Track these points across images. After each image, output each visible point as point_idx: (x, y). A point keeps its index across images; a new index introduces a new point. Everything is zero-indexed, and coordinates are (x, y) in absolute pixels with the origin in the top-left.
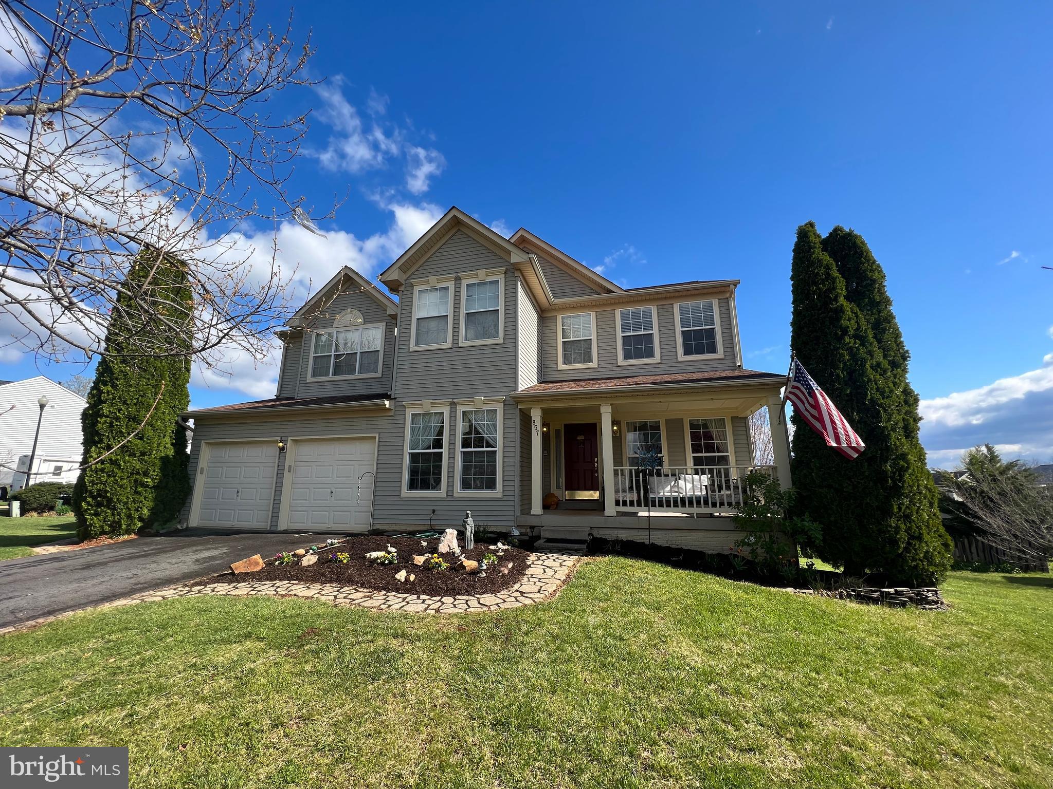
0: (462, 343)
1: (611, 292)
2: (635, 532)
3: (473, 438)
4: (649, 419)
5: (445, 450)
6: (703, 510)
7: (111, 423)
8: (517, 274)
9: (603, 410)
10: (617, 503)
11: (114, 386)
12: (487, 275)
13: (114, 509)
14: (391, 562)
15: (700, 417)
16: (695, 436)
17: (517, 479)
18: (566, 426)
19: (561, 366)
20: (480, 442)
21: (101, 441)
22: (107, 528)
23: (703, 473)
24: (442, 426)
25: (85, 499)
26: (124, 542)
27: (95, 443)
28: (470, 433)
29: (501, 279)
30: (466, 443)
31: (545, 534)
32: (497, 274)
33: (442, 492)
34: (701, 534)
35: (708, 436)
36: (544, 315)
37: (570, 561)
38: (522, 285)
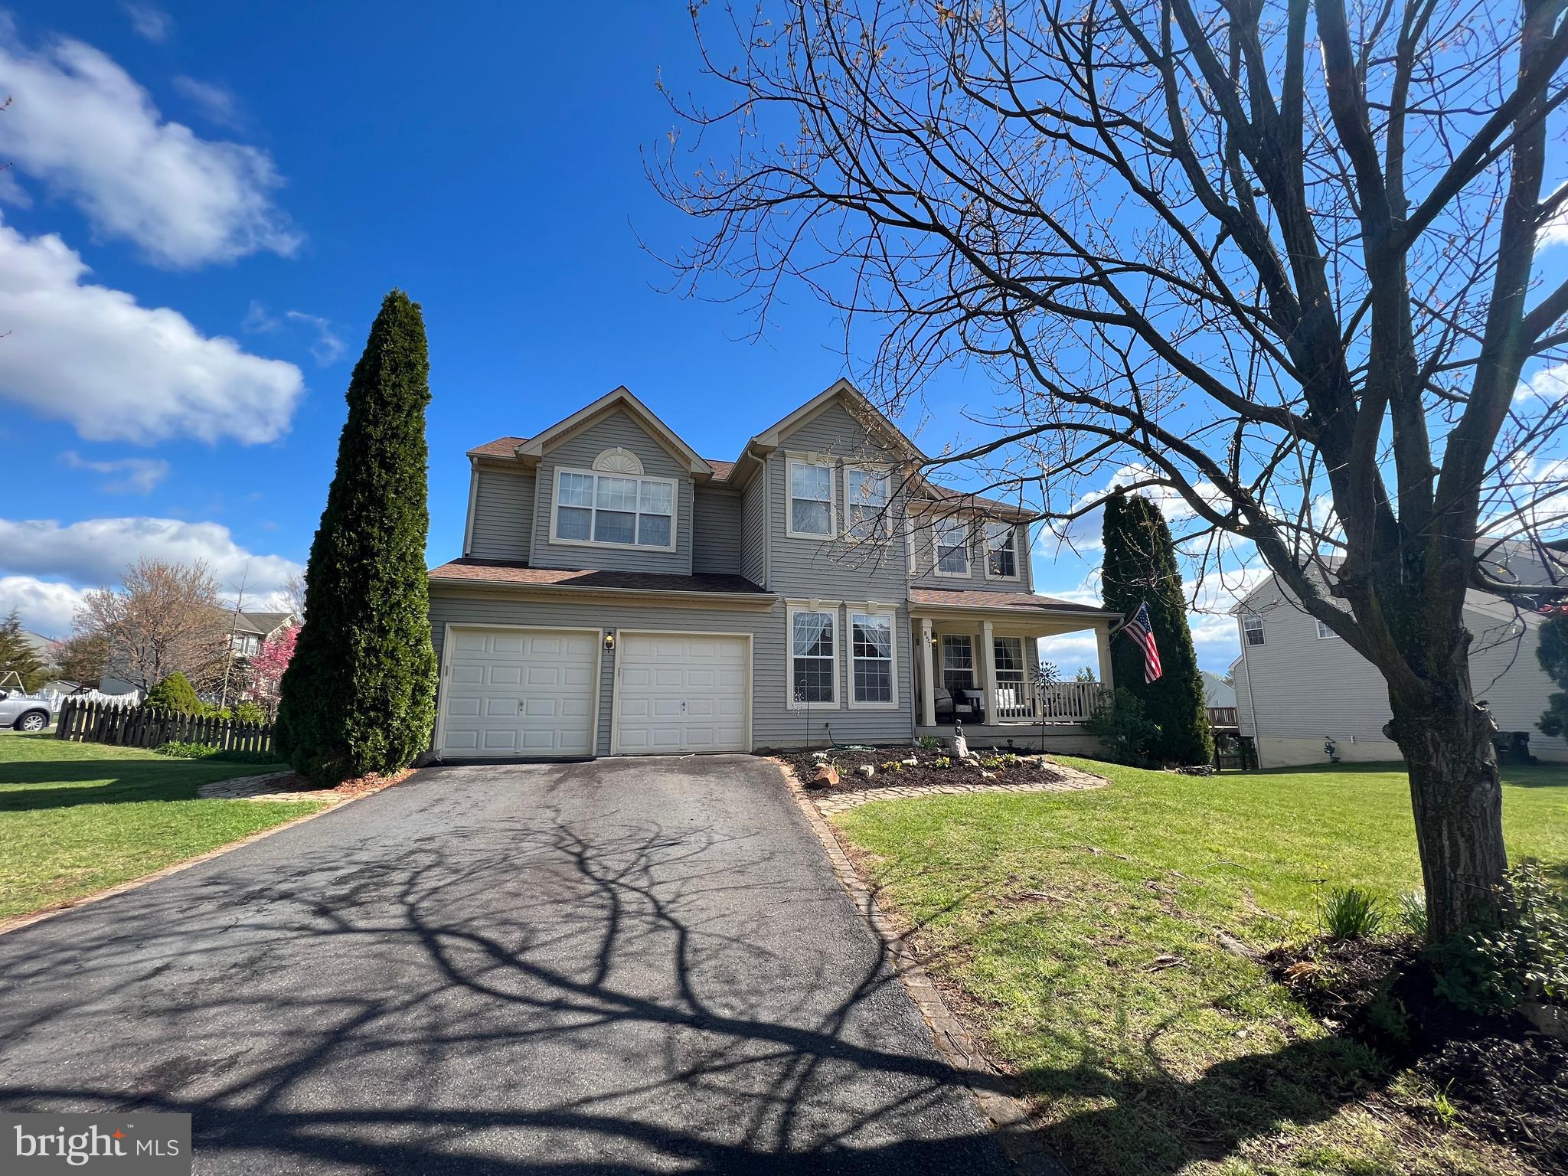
1: (937, 499)
3: (863, 644)
5: (835, 657)
9: (986, 626)
12: (873, 466)
16: (997, 653)
17: (913, 691)
20: (872, 651)
22: (380, 761)
24: (831, 631)
25: (350, 714)
26: (403, 781)
28: (859, 639)
29: (887, 473)
30: (859, 650)
33: (835, 704)
35: (1008, 653)
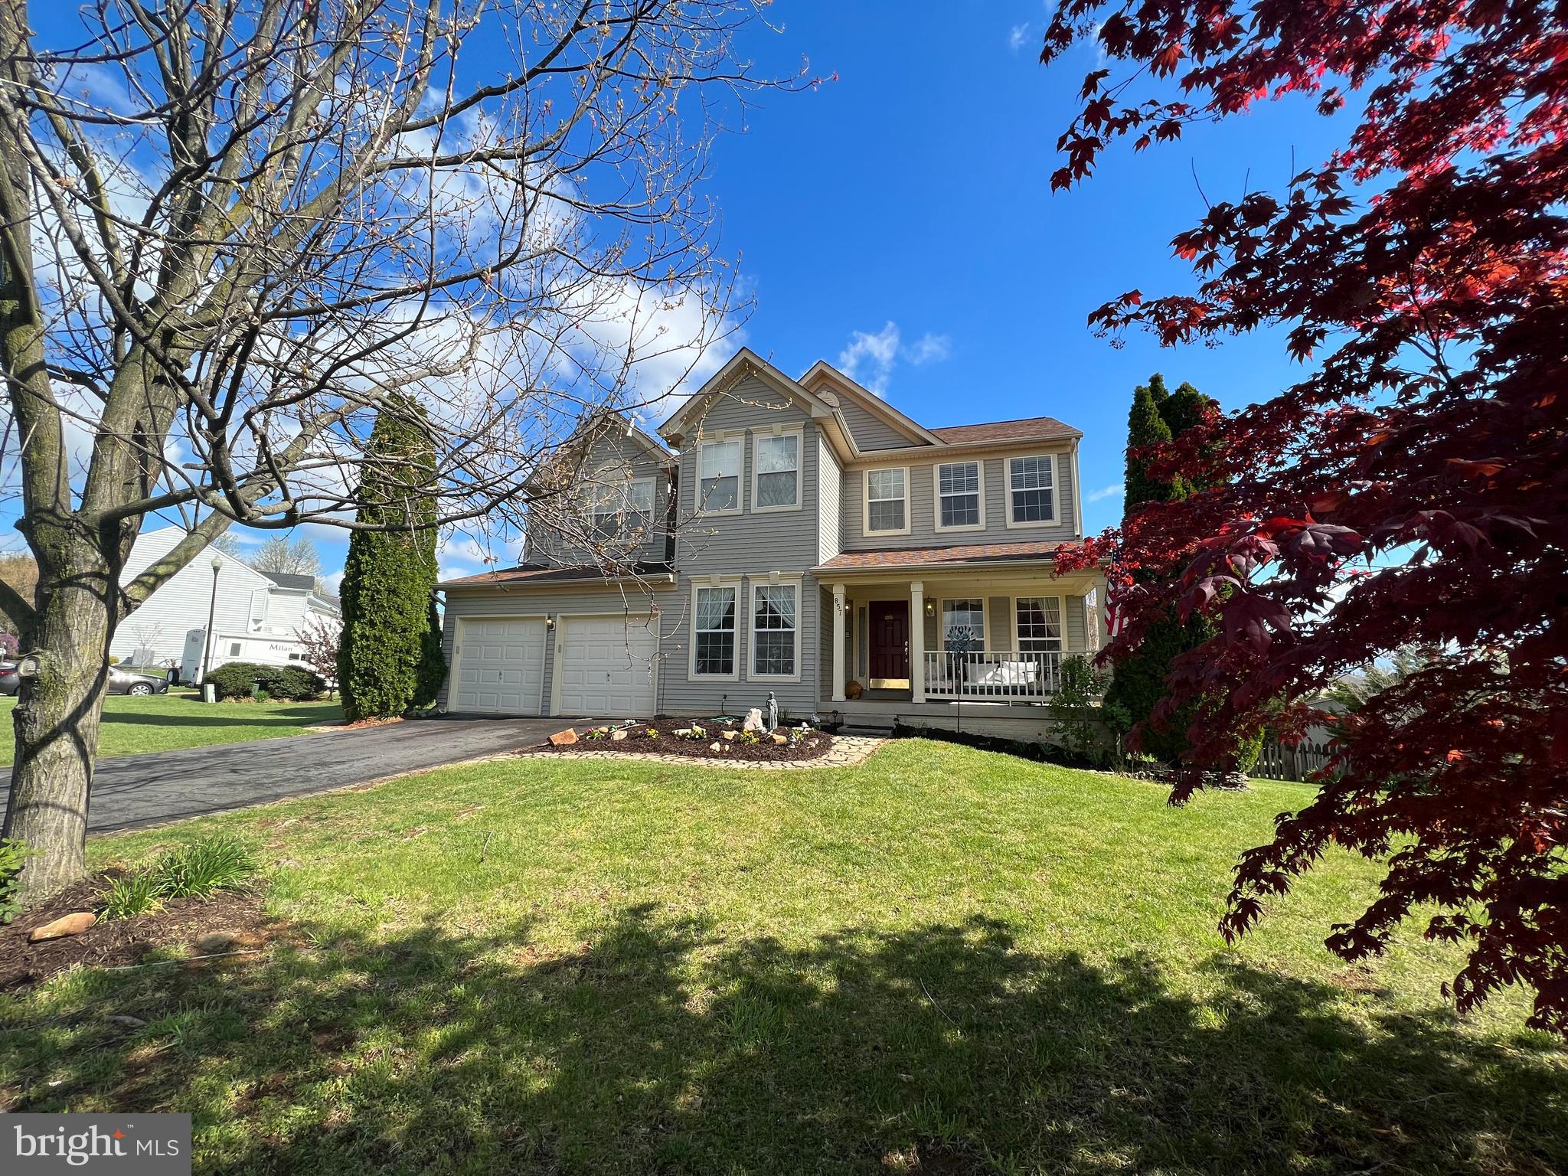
0: (755, 508)
1: (930, 444)
2: (944, 720)
3: (768, 618)
4: (970, 598)
5: (736, 630)
6: (1019, 698)
7: (373, 596)
8: (818, 429)
9: (913, 588)
10: (927, 690)
11: (372, 555)
12: (783, 429)
13: (381, 689)
14: (701, 737)
15: (1030, 596)
16: (1023, 618)
17: (818, 663)
18: (871, 603)
19: (867, 532)
20: (776, 622)
21: (363, 616)
22: (376, 710)
23: (1030, 660)
24: (732, 605)
26: (393, 724)
27: (357, 618)
28: (764, 611)
29: (799, 434)
30: (760, 623)
31: (847, 721)
32: (795, 428)
33: (734, 676)
34: (1015, 722)
35: (1038, 617)
36: (847, 470)
37: (874, 742)
38: (824, 441)
